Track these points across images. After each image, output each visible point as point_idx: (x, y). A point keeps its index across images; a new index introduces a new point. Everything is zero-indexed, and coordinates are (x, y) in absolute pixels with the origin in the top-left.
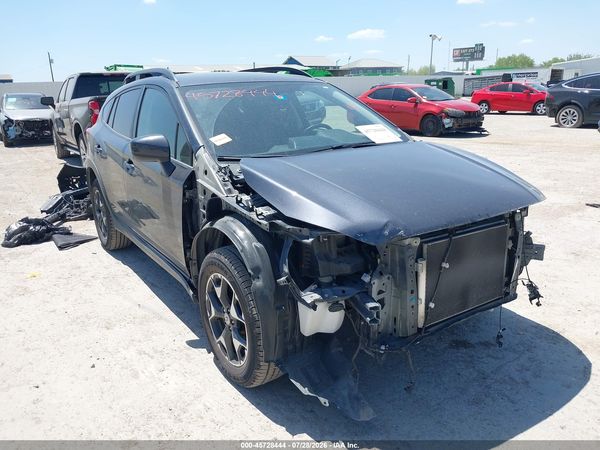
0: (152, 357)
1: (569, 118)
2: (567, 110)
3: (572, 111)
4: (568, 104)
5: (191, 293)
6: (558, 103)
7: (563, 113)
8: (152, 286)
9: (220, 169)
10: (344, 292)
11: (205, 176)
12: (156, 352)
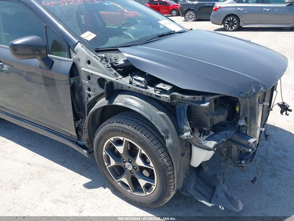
0: (66, 203)
1: (190, 17)
2: (189, 13)
3: (192, 13)
4: (189, 10)
5: (85, 151)
6: (185, 9)
7: (188, 14)
8: (29, 146)
9: (102, 58)
10: (226, 134)
11: (89, 66)
12: (66, 197)
